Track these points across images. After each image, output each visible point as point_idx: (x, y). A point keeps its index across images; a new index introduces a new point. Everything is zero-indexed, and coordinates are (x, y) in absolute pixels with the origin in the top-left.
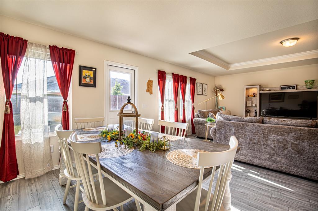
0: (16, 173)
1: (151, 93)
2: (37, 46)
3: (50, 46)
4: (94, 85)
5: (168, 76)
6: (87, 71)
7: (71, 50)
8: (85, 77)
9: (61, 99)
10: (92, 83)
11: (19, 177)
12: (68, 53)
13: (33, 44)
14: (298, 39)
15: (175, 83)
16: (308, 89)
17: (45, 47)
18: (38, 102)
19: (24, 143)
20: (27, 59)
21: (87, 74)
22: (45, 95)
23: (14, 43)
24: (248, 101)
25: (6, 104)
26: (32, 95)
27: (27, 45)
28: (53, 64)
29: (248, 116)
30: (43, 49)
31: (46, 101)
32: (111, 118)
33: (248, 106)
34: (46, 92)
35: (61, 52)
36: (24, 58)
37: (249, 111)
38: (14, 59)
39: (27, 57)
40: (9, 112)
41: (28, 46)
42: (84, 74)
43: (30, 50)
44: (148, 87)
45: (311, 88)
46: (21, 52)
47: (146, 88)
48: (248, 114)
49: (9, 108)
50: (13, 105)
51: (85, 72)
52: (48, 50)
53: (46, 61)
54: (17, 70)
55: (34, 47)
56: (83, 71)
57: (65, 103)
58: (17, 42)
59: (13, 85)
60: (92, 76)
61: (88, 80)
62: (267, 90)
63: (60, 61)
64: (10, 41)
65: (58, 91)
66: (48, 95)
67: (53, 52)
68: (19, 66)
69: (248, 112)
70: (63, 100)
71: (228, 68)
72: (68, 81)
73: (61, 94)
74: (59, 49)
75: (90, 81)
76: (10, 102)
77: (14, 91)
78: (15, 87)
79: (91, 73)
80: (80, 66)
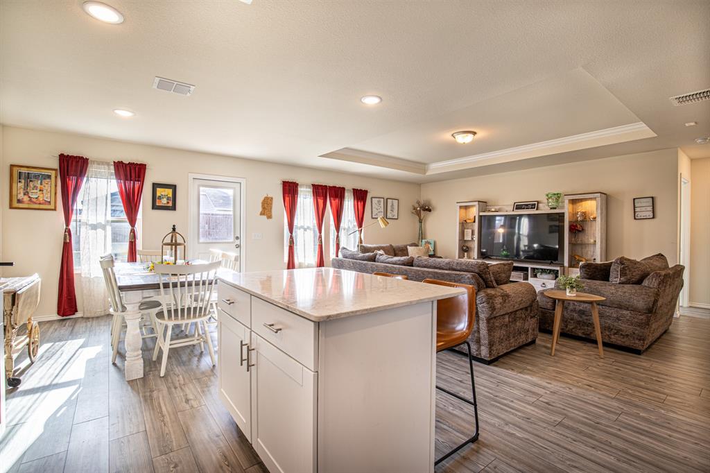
0: (74, 309)
1: (270, 217)
2: (99, 164)
3: (114, 162)
4: (174, 208)
5: (302, 189)
6: (162, 189)
7: (141, 165)
8: (160, 198)
9: (127, 226)
10: (170, 204)
11: (78, 315)
12: (137, 169)
13: (94, 162)
14: (474, 133)
15: (319, 200)
16: (551, 208)
17: (108, 164)
18: (100, 230)
19: (83, 276)
20: (88, 180)
21: (163, 194)
22: (108, 222)
23: (74, 163)
24: (466, 230)
25: (65, 232)
26: (92, 221)
27: (87, 164)
28: (118, 183)
29: (466, 257)
30: (106, 167)
31: (109, 228)
32: (199, 253)
33: (465, 239)
34: (109, 218)
35: (128, 169)
36: (85, 179)
37: (467, 247)
38: (74, 182)
39: (88, 177)
40: (68, 241)
41: (89, 165)
42: (158, 194)
43: (91, 169)
44: (264, 208)
45: (555, 208)
46: (81, 172)
47: (260, 209)
48: (466, 254)
49: (68, 236)
50: (72, 232)
51: (160, 191)
52: (112, 167)
53: (109, 180)
54: (77, 193)
55: (95, 165)
56: (158, 189)
57: (133, 231)
58: (77, 162)
59: (72, 210)
60: (170, 195)
61: (164, 201)
62: (493, 210)
63: (126, 179)
64: (70, 162)
65: (124, 216)
66: (113, 222)
67: (118, 169)
68: (79, 188)
69: (464, 249)
70: (130, 227)
71: (425, 171)
72: (136, 205)
73: (127, 220)
74: (126, 165)
75: (168, 203)
76: (69, 229)
77: (73, 217)
78: (74, 212)
79: (169, 192)
80: (154, 184)
